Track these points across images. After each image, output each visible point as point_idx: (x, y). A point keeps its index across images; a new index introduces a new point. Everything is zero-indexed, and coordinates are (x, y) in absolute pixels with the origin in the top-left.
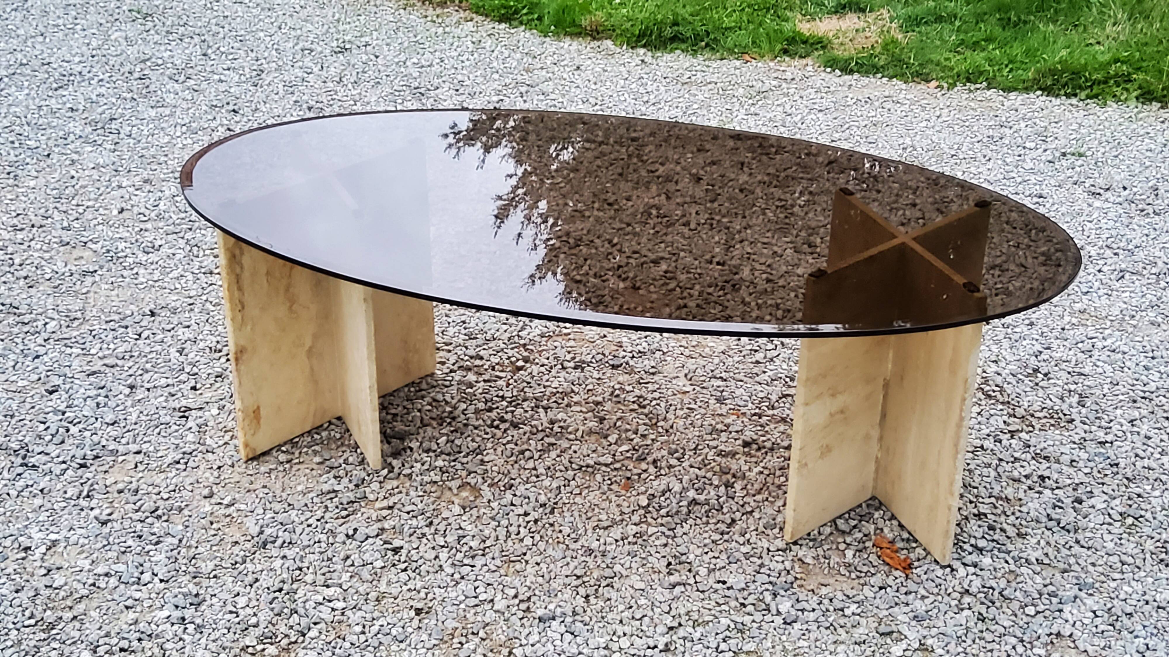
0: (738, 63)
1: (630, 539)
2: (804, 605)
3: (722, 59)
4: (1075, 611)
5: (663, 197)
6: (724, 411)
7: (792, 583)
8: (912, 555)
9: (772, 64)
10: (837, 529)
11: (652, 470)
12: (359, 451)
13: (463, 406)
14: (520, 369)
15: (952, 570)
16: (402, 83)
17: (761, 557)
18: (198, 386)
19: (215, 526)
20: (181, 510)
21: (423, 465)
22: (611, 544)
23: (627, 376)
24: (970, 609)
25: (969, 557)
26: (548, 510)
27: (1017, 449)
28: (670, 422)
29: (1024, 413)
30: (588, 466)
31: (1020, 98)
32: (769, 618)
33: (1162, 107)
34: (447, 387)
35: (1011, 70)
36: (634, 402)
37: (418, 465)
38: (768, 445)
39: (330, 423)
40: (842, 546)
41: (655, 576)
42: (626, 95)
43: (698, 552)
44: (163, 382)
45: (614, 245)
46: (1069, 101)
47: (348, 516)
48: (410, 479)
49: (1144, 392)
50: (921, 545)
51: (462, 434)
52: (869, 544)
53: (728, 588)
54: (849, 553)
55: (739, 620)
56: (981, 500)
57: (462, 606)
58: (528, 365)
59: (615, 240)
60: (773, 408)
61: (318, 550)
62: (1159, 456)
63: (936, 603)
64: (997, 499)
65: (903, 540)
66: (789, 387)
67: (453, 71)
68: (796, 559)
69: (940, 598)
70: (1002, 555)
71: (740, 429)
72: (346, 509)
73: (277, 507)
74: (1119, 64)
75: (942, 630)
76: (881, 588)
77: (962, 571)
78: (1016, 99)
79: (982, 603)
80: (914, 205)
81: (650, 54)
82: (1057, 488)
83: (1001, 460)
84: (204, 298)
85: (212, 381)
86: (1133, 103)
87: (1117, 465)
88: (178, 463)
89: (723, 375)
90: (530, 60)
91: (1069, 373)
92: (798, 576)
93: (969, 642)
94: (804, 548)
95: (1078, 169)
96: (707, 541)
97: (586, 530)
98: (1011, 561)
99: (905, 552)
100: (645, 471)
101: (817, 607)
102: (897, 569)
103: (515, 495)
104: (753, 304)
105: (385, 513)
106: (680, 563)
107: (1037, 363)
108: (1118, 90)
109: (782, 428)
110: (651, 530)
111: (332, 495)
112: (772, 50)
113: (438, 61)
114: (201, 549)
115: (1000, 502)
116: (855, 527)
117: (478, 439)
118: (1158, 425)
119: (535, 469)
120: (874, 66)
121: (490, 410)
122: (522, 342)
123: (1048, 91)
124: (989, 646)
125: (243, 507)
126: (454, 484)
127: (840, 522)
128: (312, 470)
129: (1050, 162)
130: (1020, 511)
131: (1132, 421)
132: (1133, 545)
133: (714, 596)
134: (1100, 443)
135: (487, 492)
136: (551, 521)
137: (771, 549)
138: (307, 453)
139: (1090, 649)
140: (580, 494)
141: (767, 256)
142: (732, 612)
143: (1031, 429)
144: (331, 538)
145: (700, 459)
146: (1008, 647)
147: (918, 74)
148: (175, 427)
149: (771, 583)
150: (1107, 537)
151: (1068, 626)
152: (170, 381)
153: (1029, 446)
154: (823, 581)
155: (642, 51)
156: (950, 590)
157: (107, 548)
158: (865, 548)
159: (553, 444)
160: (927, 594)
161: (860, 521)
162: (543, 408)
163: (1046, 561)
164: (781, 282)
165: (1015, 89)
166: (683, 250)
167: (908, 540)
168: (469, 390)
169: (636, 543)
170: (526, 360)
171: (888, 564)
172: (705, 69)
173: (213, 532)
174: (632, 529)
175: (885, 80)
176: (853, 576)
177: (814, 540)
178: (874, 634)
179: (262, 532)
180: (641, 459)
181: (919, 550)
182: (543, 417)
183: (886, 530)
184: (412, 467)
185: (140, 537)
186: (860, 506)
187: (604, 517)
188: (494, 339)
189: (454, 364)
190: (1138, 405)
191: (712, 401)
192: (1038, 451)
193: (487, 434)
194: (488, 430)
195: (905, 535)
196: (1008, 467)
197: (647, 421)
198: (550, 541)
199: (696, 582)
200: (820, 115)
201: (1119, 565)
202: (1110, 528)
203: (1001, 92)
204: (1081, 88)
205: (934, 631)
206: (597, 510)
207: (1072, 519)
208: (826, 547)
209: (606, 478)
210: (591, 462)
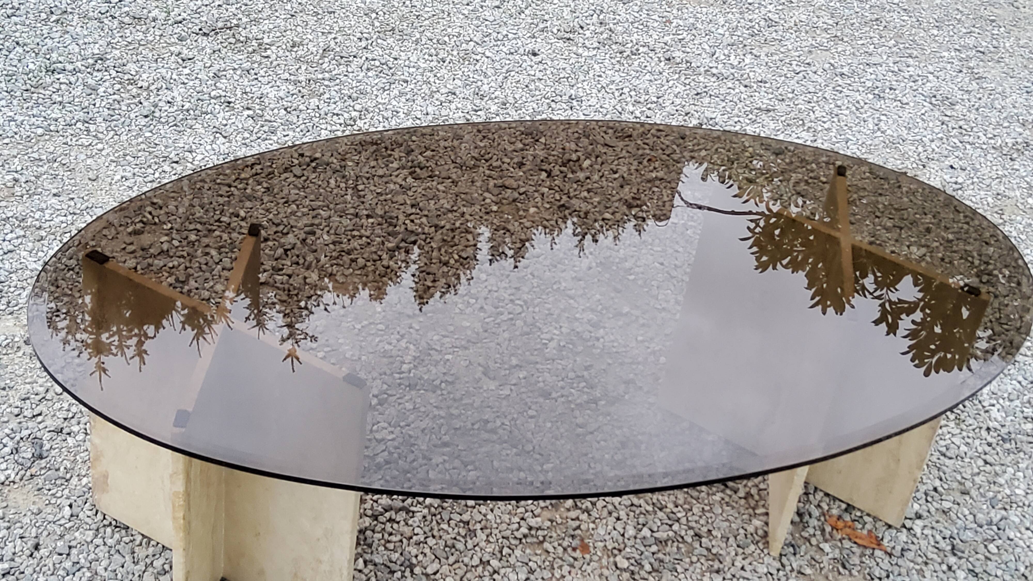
15: (907, 529)
30: (525, 536)
50: (862, 512)
51: (370, 546)
54: (826, 547)
65: (845, 511)
68: (796, 574)
77: (916, 529)
94: (792, 558)
98: (929, 499)
99: (859, 525)
102: (873, 549)
116: (799, 513)
117: (391, 546)
137: (772, 572)
158: (830, 535)
167: (848, 510)
171: (865, 547)
176: (855, 573)
177: (791, 545)
181: (867, 518)
183: (826, 507)
208: (804, 548)
209: (556, 544)
210: (524, 530)
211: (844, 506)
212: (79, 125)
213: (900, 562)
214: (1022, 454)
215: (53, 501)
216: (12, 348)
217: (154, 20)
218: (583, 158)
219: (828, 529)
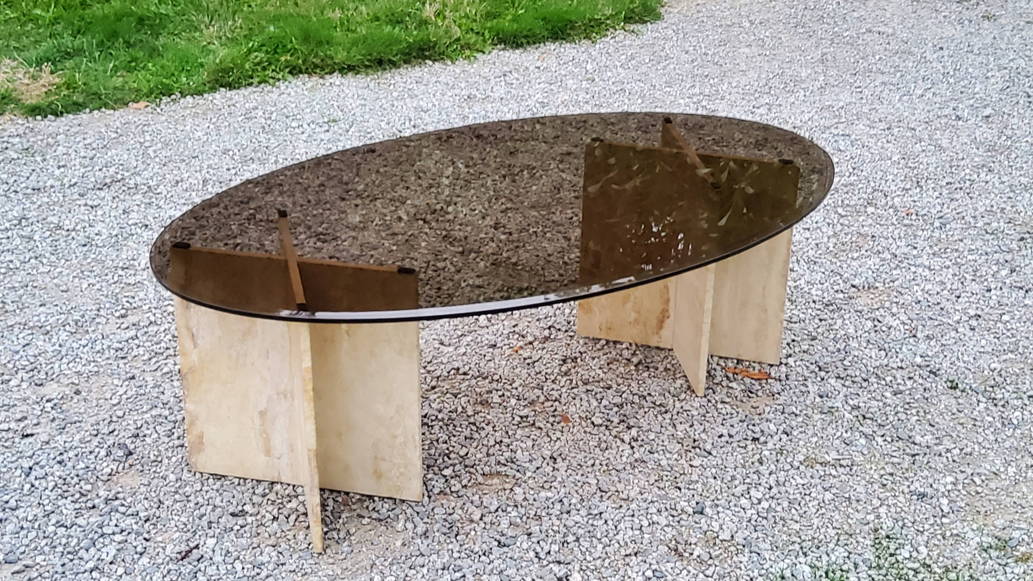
6: (508, 352)
7: (748, 415)
8: (757, 368)
15: (785, 365)
18: (146, 536)
24: (829, 377)
30: (520, 423)
31: (216, 97)
35: (187, 79)
36: (454, 374)
50: (749, 361)
53: (729, 437)
54: (734, 385)
63: (814, 384)
65: (737, 364)
69: (810, 380)
77: (791, 362)
86: (292, 79)
99: (751, 369)
102: (766, 379)
103: (528, 462)
108: (271, 73)
117: (426, 447)
120: (75, 103)
136: (575, 463)
147: (117, 101)
149: (740, 421)
154: (752, 406)
156: (806, 374)
160: (802, 383)
167: (741, 363)
169: (642, 445)
171: (758, 379)
175: (96, 112)
177: (709, 388)
181: (754, 364)
183: (724, 364)
203: (198, 97)
208: (718, 389)
209: (544, 423)
210: (518, 419)
211: (735, 361)
212: (33, 261)
213: (788, 382)
214: (843, 311)
215: (157, 475)
216: (67, 399)
217: (52, 187)
218: (445, 207)
219: (731, 375)
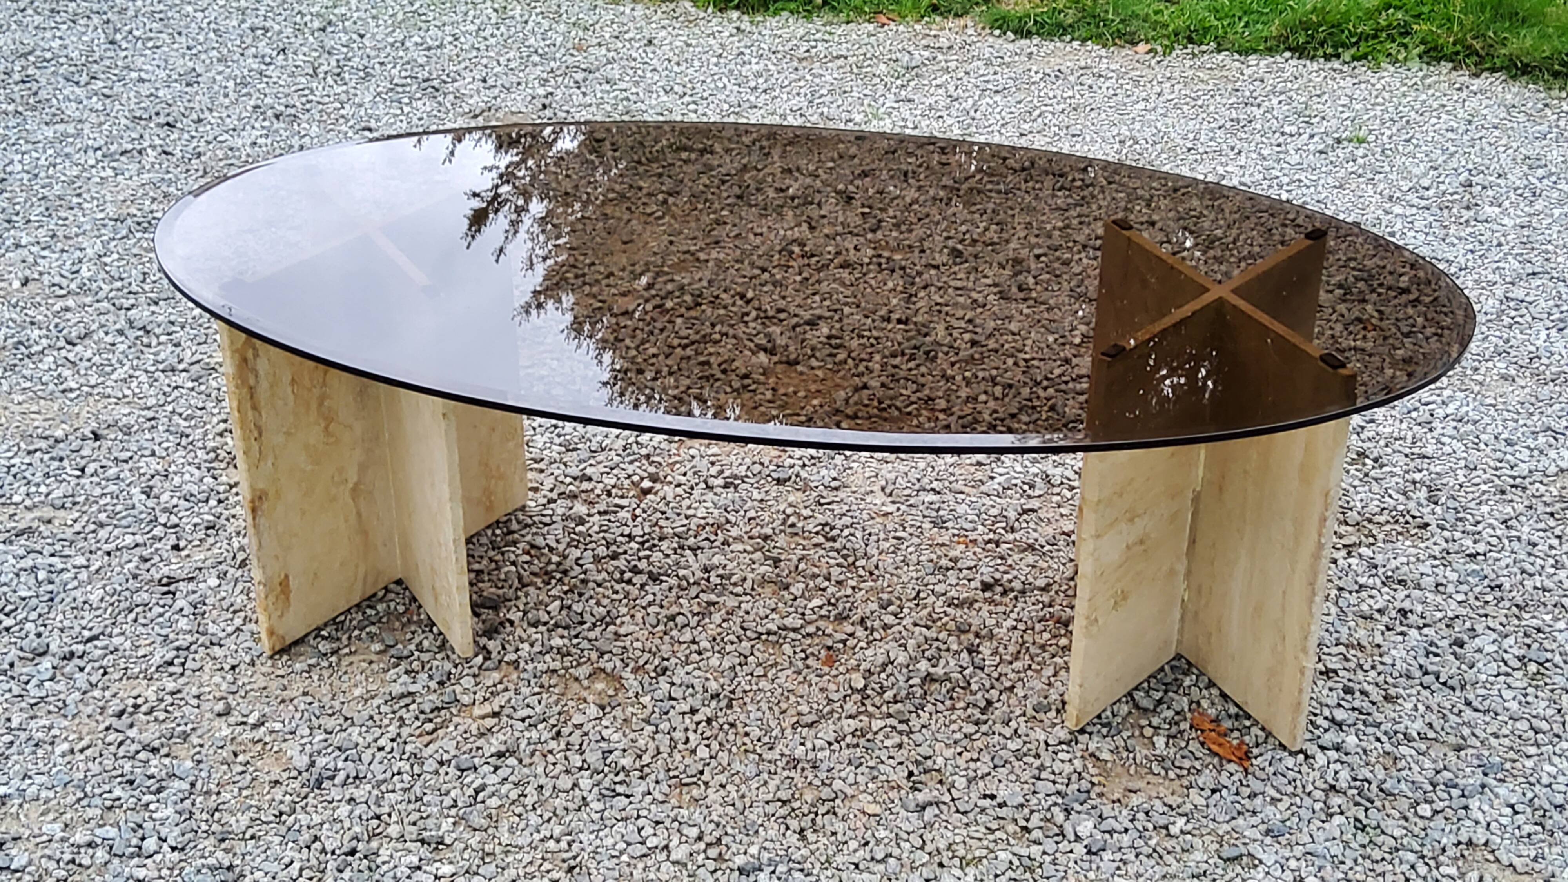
0: (871, 27)
1: (849, 739)
2: (1109, 824)
3: (848, 23)
4: (1486, 808)
5: (805, 226)
6: (946, 539)
7: (1088, 792)
8: (1247, 739)
9: (918, 27)
10: (1137, 706)
11: (860, 633)
12: (435, 629)
13: (577, 553)
14: (646, 492)
15: (1307, 757)
16: (404, 74)
17: (1038, 756)
18: (182, 544)
19: (241, 758)
20: (185, 736)
21: (532, 645)
22: (822, 749)
23: (799, 494)
24: (1342, 813)
25: (1327, 736)
26: (723, 703)
27: (1360, 572)
28: (875, 559)
29: (1359, 518)
30: (769, 633)
31: (1263, 63)
32: (1064, 846)
33: (1454, 69)
34: (546, 525)
35: (1247, 25)
36: (817, 533)
37: (526, 646)
38: (1017, 585)
39: (387, 589)
40: (1148, 732)
41: (893, 794)
42: (725, 80)
43: (949, 753)
44: (129, 540)
45: (748, 302)
46: (1329, 65)
47: (435, 730)
48: (517, 668)
49: (1514, 478)
50: (1256, 723)
52: (1185, 726)
53: (1000, 806)
54: (1160, 741)
55: (1024, 852)
56: (1326, 650)
57: (625, 858)
58: (658, 486)
59: (750, 294)
60: (1013, 530)
61: (399, 786)
62: (1552, 571)
63: (1294, 808)
64: (1347, 646)
65: (1230, 716)
66: (1029, 497)
67: (475, 53)
68: (1086, 754)
69: (1298, 800)
70: (1370, 730)
71: (973, 564)
72: (431, 721)
73: (330, 723)
74: (1391, 11)
75: (1310, 847)
76: (1214, 791)
77: (1321, 759)
78: (1258, 64)
79: (1357, 804)
80: (1153, 224)
81: (745, 18)
82: (1425, 625)
83: (1341, 589)
84: (169, 408)
85: (201, 535)
86: (1415, 65)
87: (1499, 587)
88: (171, 664)
89: (935, 485)
90: (581, 33)
91: (1406, 456)
92: (1095, 780)
93: (1349, 863)
94: (1096, 738)
95: (1360, 161)
96: (958, 736)
97: (783, 730)
98: (1384, 739)
99: (1236, 734)
100: (851, 635)
101: (1130, 826)
102: (1230, 761)
103: (673, 684)
104: (959, 378)
105: (490, 722)
106: (926, 772)
107: (1360, 444)
108: (1393, 47)
109: (1030, 559)
110: (877, 724)
111: (408, 700)
112: (916, 6)
113: (450, 39)
114: (226, 796)
115: (1353, 652)
116: (1160, 702)
117: (605, 602)
118: (1542, 525)
119: (694, 642)
120: (1060, 25)
121: (615, 556)
122: (644, 451)
123: (1300, 51)
124: (1379, 868)
125: (278, 726)
126: (583, 671)
127: (1139, 695)
128: (371, 662)
129: (1321, 152)
130: (1382, 663)
131: (1505, 522)
132: (1543, 704)
133: (982, 818)
134: (1469, 555)
135: (631, 681)
136: (731, 719)
137: (1050, 742)
138: (359, 638)
139: (1516, 861)
140: (765, 675)
141: (964, 307)
142: (1012, 841)
143: (1371, 540)
144: (416, 767)
145: (925, 612)
146: (1405, 867)
147: (1120, 35)
148: (158, 610)
149: (1059, 793)
150: (1507, 694)
151: (1480, 830)
152: (139, 539)
153: (1376, 567)
154: (1131, 785)
155: (735, 14)
156: (1310, 788)
157: (84, 802)
158: (1181, 732)
159: (714, 604)
160: (1278, 796)
161: (1166, 692)
162: (690, 548)
163: (1431, 734)
164: (992, 344)
165: (1255, 51)
166: (846, 304)
167: (1237, 716)
168: (580, 528)
169: (858, 745)
170: (654, 479)
171: (1216, 754)
172: (827, 37)
173: (240, 769)
174: (850, 725)
175: (1076, 44)
176: (1172, 775)
177: (1108, 725)
178: (1216, 859)
179: (313, 764)
180: (841, 618)
181: (1255, 730)
182: (693, 565)
183: (1205, 704)
184: (517, 650)
185: (131, 782)
186: (1162, 669)
187: (805, 708)
188: (603, 450)
189: (551, 490)
190: (1509, 497)
191: (927, 525)
192: (1390, 574)
193: (617, 592)
194: (617, 587)
195: (1233, 710)
196: (1353, 599)
197: (841, 560)
198: (734, 749)
199: (953, 800)
200: (998, 98)
201: (1531, 733)
202: (1509, 680)
203: (1236, 56)
204: (1344, 45)
205: (1299, 850)
206: (793, 698)
207: (1454, 670)
208: (1125, 734)
209: (798, 650)
210: (773, 627)
213: (1256, 783)
